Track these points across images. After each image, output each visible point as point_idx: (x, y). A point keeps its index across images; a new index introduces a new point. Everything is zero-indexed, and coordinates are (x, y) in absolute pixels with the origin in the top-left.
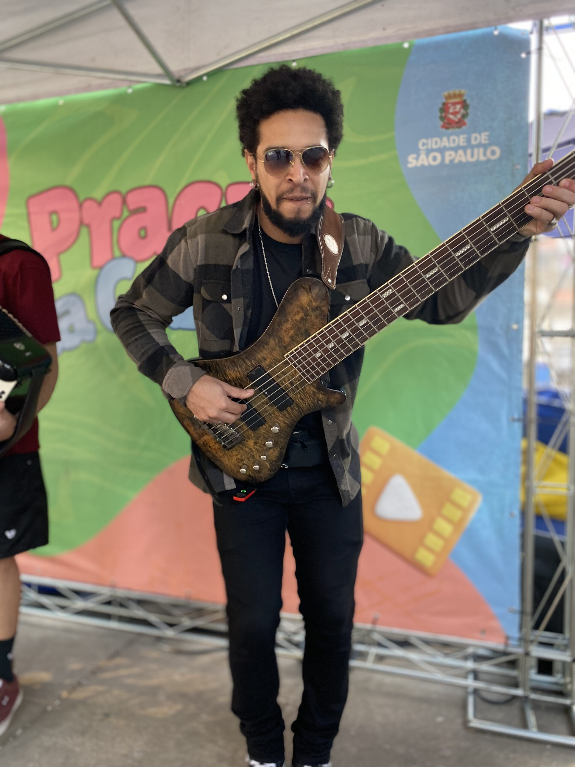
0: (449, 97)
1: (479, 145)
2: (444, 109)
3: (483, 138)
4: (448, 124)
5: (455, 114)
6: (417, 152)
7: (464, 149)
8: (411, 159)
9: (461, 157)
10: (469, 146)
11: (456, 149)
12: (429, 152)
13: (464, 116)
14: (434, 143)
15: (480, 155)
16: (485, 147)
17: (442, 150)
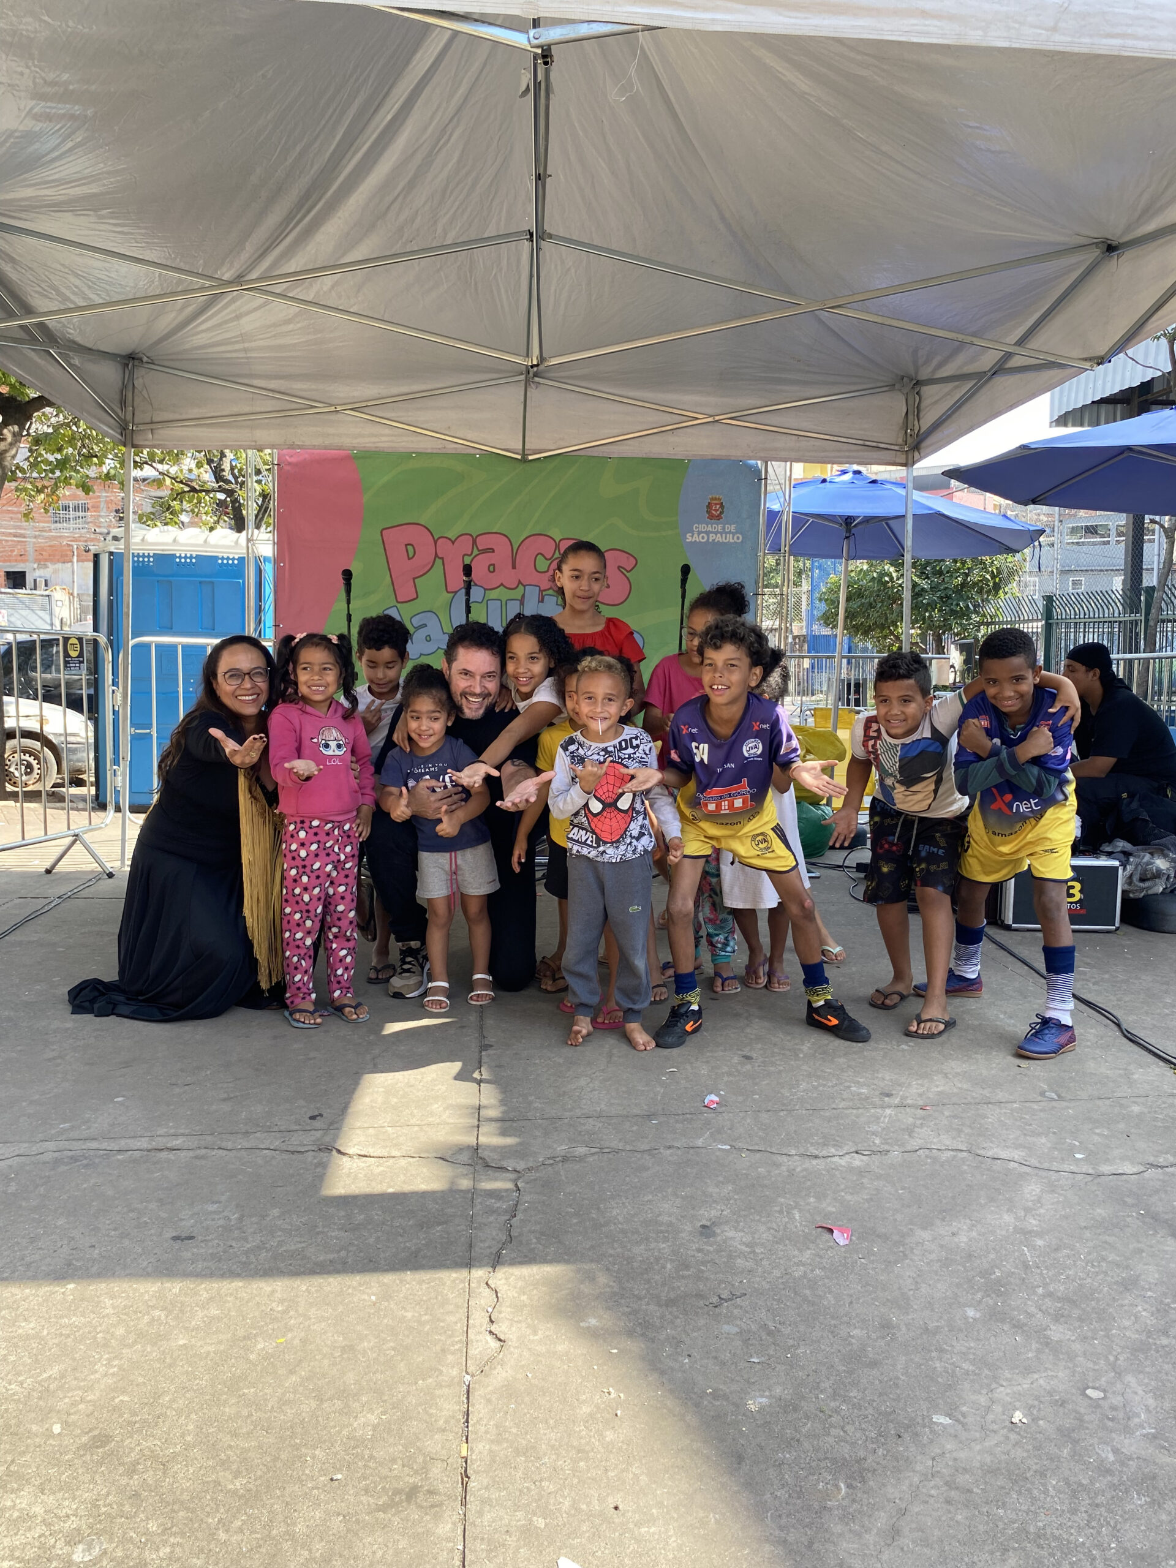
0: (712, 499)
1: (730, 532)
2: (709, 506)
3: (733, 528)
4: (711, 517)
5: (716, 510)
6: (692, 532)
7: (721, 533)
8: (688, 535)
9: (719, 538)
10: (723, 532)
11: (716, 533)
12: (699, 533)
13: (721, 513)
14: (703, 527)
15: (730, 539)
16: (734, 534)
17: (708, 533)
